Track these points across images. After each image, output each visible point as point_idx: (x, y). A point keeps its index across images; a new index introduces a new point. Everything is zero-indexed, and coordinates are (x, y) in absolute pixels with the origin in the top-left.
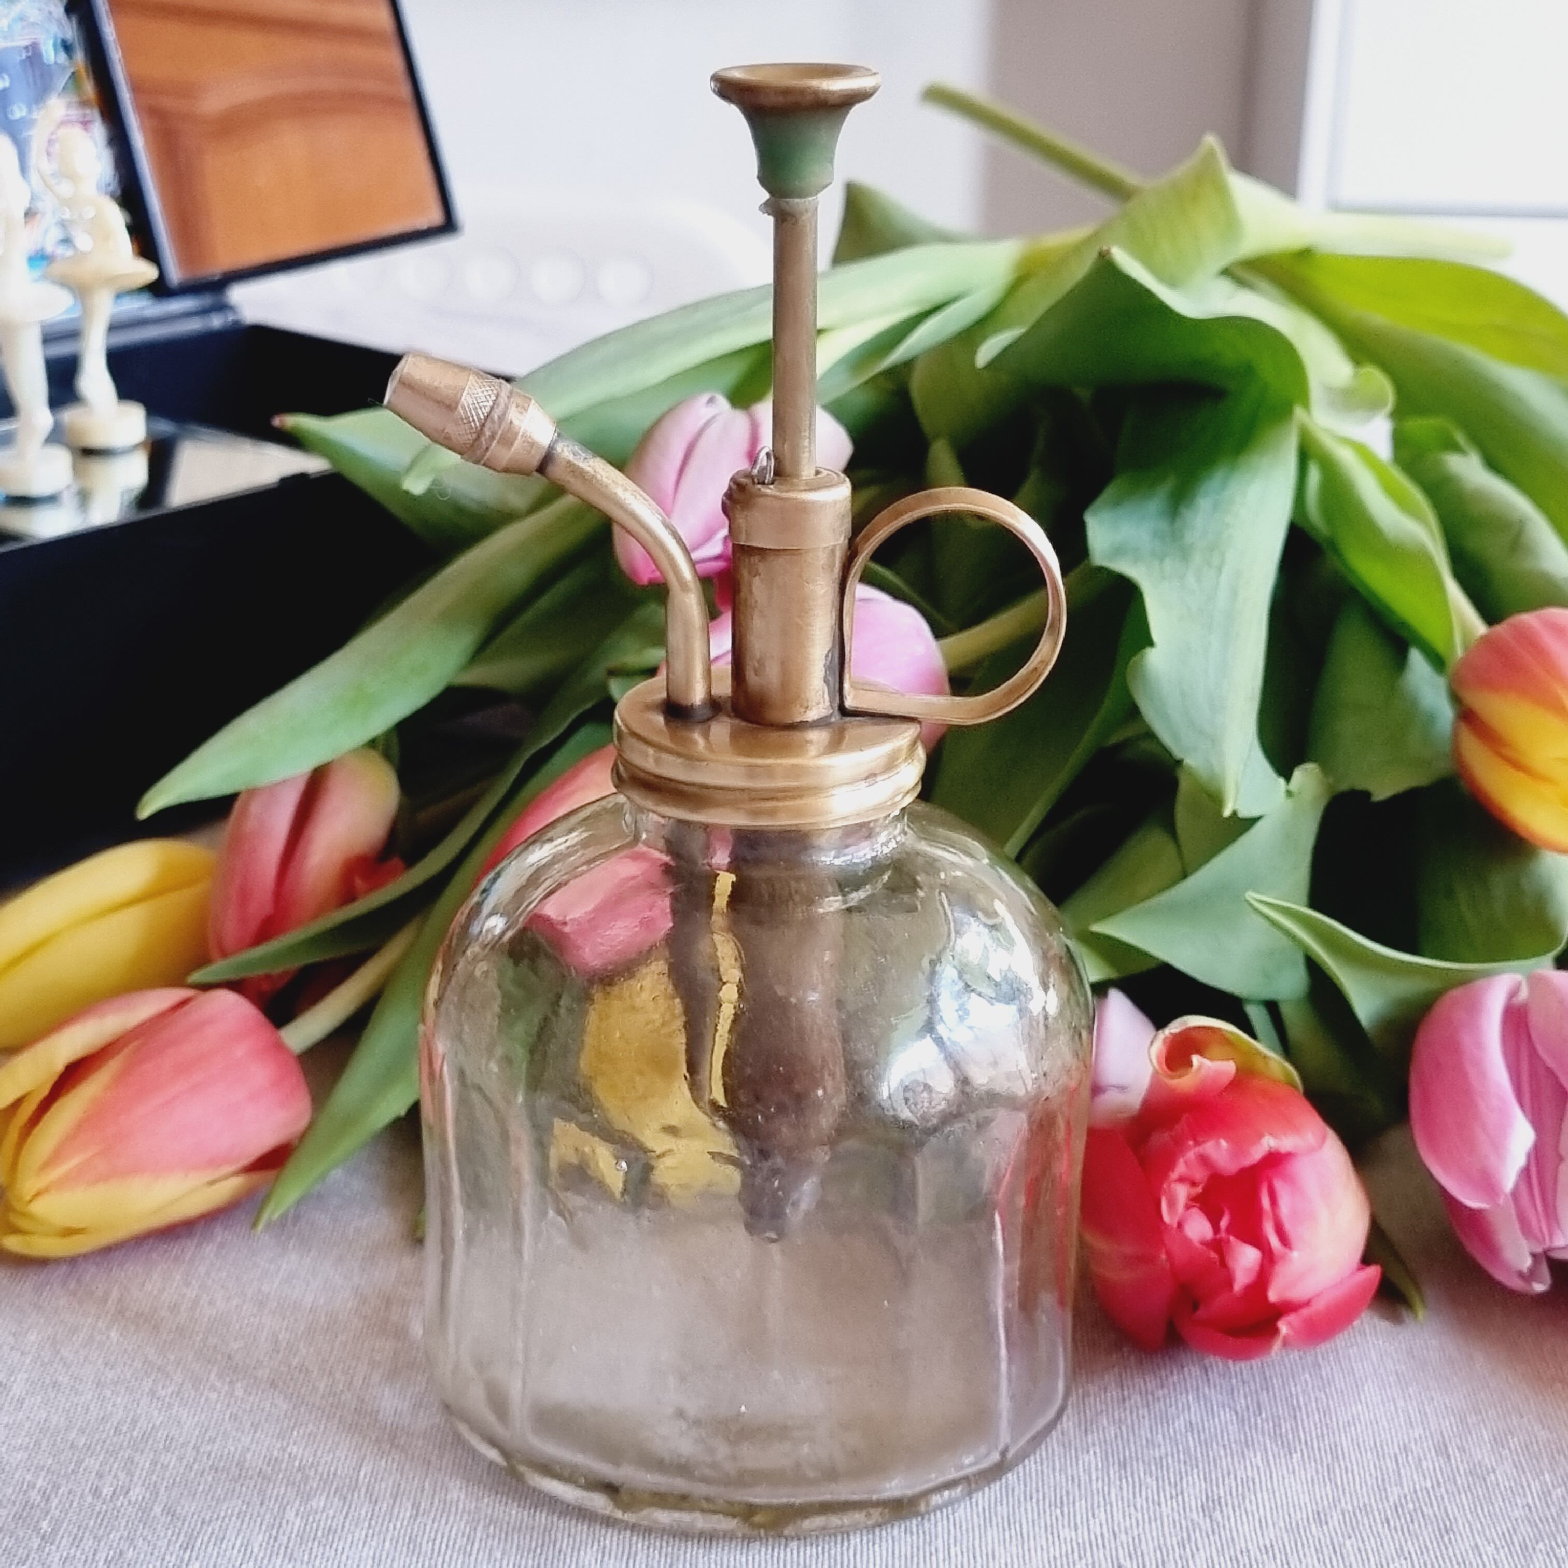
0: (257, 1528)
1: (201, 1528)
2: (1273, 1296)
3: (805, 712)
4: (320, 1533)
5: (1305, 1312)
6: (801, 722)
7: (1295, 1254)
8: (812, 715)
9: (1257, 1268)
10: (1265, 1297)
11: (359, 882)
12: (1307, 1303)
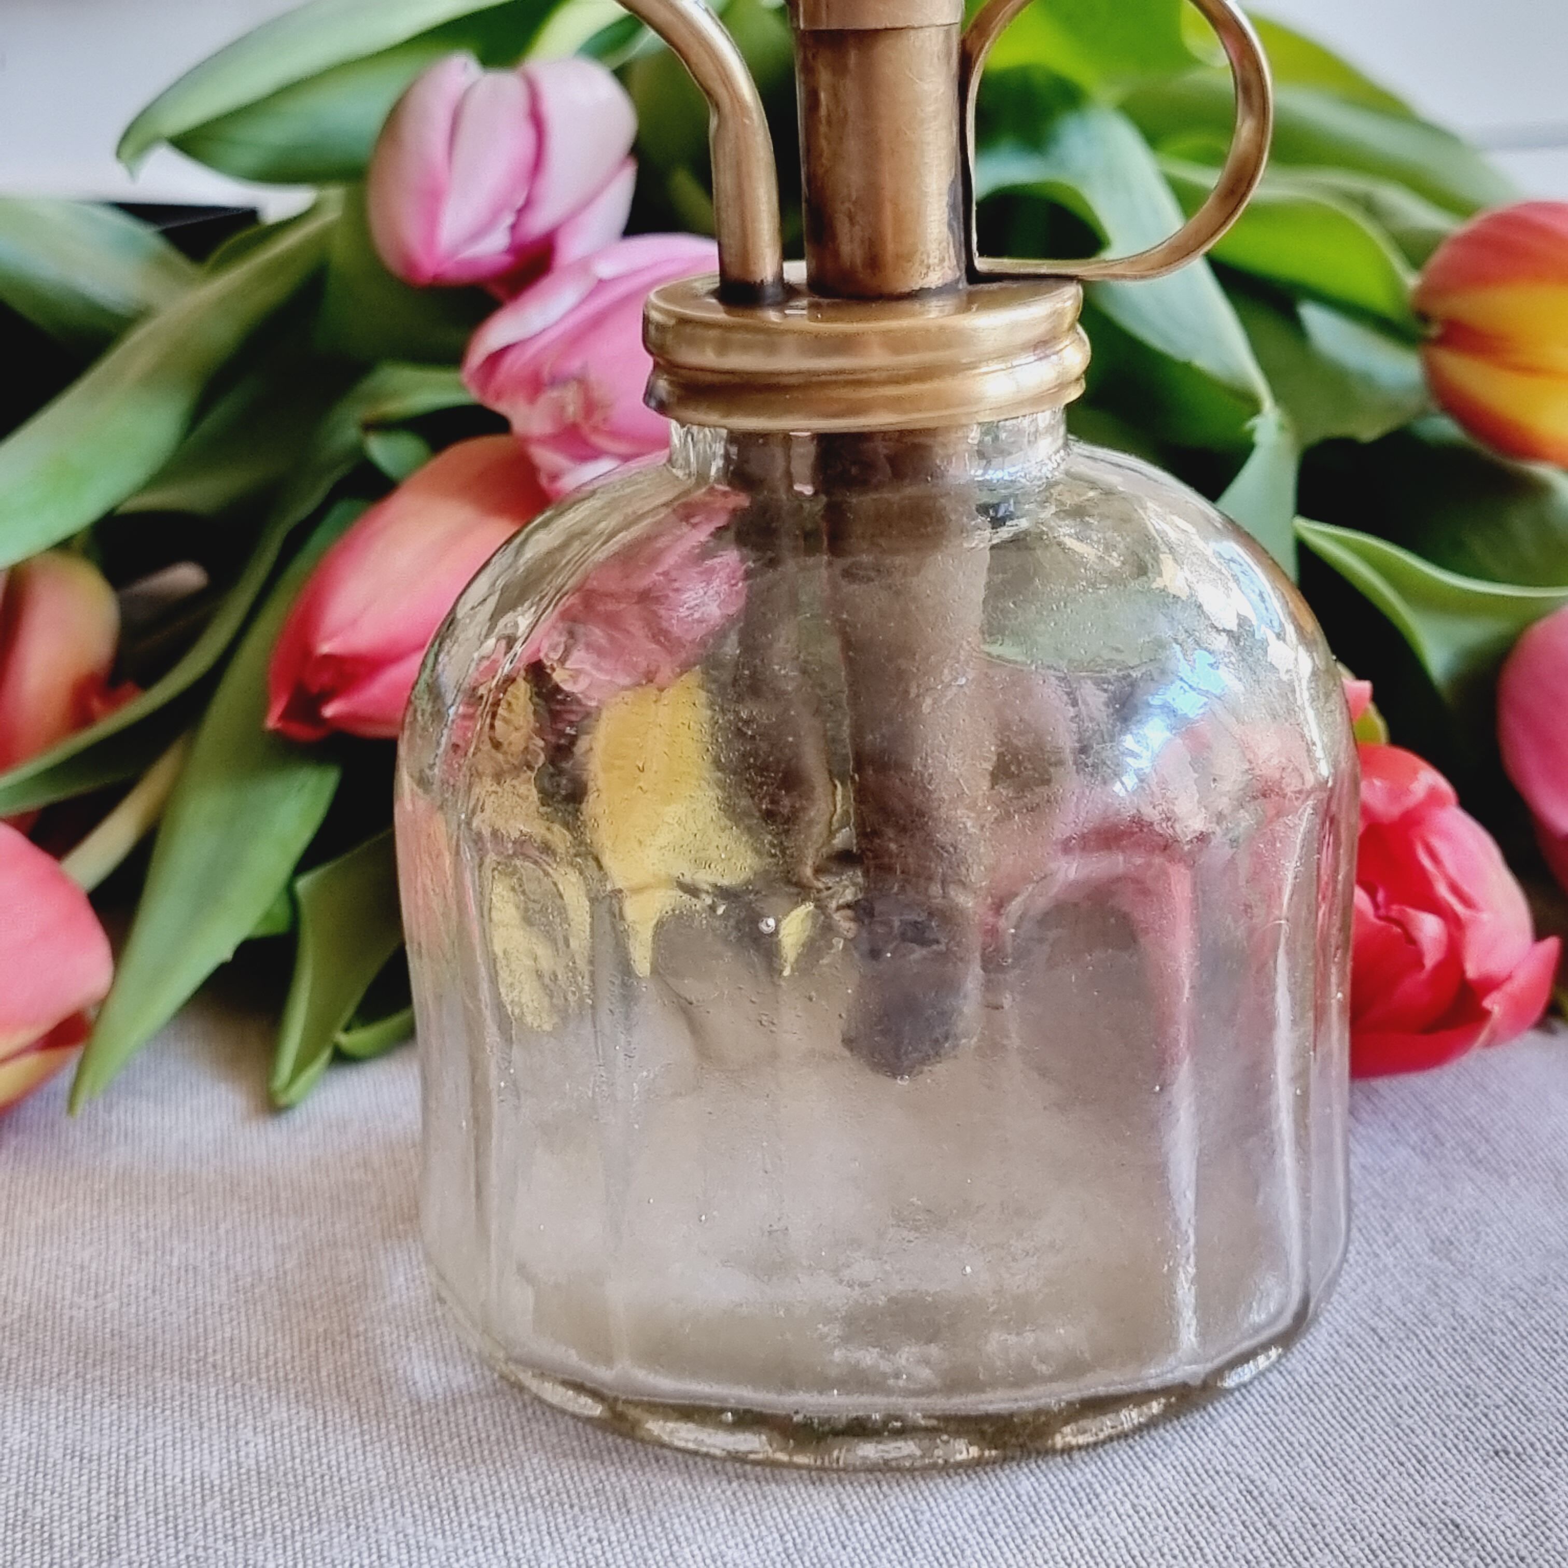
0: (206, 1456)
1: (127, 1467)
2: (1472, 971)
3: (926, 274)
4: (297, 1449)
5: (1509, 988)
6: (921, 289)
7: (1485, 916)
8: (934, 280)
9: (1444, 938)
10: (1462, 972)
11: (96, 704)
12: (1509, 977)
